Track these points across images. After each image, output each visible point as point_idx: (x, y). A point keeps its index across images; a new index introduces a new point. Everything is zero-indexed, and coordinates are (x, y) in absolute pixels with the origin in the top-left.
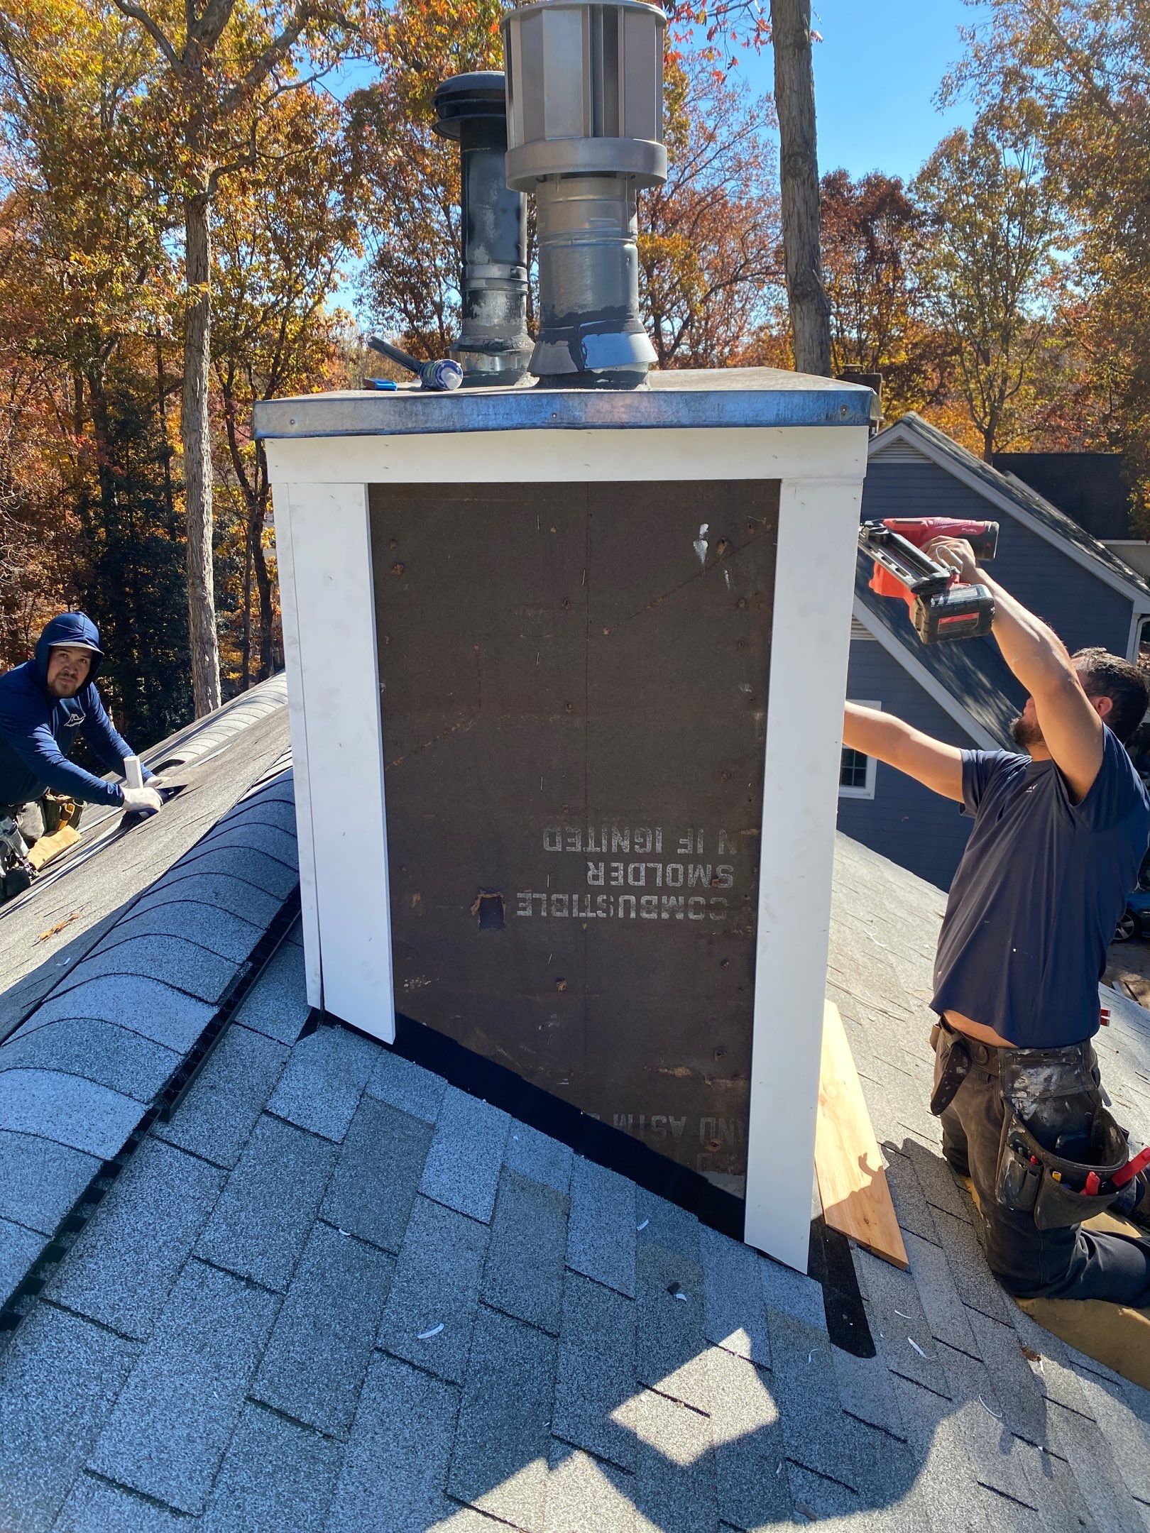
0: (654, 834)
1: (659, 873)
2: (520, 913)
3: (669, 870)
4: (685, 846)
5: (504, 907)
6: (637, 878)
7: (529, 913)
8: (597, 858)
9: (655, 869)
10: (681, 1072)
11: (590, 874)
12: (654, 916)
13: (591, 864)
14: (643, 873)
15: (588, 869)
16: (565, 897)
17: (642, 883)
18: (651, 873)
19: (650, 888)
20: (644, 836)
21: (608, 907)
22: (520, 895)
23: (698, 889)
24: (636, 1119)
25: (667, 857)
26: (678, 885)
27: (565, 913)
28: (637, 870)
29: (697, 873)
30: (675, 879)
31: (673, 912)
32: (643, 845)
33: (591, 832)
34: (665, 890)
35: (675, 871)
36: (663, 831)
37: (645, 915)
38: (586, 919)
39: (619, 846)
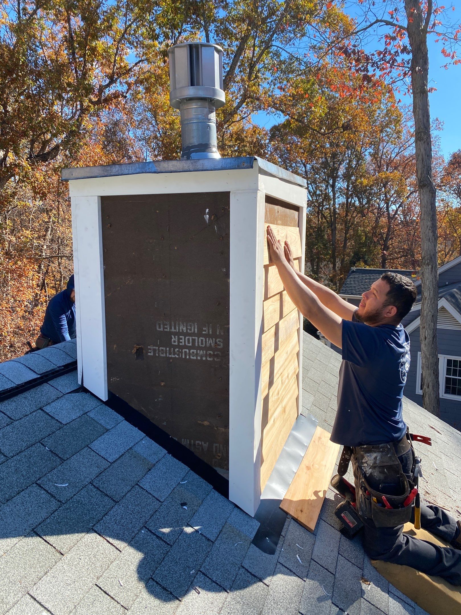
0: (194, 325)
1: (197, 341)
2: (149, 354)
3: (200, 340)
4: (205, 331)
5: (144, 351)
6: (189, 343)
7: (152, 354)
8: (175, 334)
9: (195, 339)
10: (206, 423)
11: (173, 340)
12: (195, 358)
13: (173, 336)
14: (191, 341)
15: (172, 338)
16: (164, 349)
17: (190, 345)
18: (194, 340)
19: (193, 347)
20: (191, 326)
21: (179, 353)
22: (149, 347)
23: (210, 348)
24: (190, 442)
25: (200, 335)
26: (203, 346)
27: (164, 355)
28: (189, 339)
29: (210, 341)
30: (202, 344)
31: (202, 357)
32: (191, 330)
34: (199, 348)
35: (202, 340)
36: (197, 324)
37: (192, 357)
38: (172, 357)
39: (182, 330)
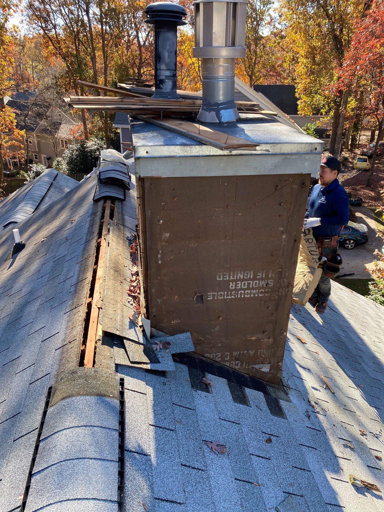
0: (250, 273)
1: (251, 284)
2: (209, 299)
3: (254, 283)
4: (259, 276)
5: (204, 297)
6: (244, 286)
7: (211, 298)
8: (233, 281)
10: (253, 338)
11: (230, 286)
12: (249, 296)
13: (231, 283)
14: (246, 284)
16: (223, 293)
17: (246, 287)
18: (249, 284)
19: (248, 288)
21: (235, 295)
22: (209, 294)
23: (263, 287)
25: (254, 278)
26: (257, 287)
27: (222, 298)
28: (244, 284)
29: (262, 283)
30: (256, 285)
31: (254, 294)
32: (247, 276)
33: (232, 274)
34: (253, 288)
35: (256, 283)
36: (253, 272)
37: (246, 296)
38: (228, 299)
39: (240, 277)
